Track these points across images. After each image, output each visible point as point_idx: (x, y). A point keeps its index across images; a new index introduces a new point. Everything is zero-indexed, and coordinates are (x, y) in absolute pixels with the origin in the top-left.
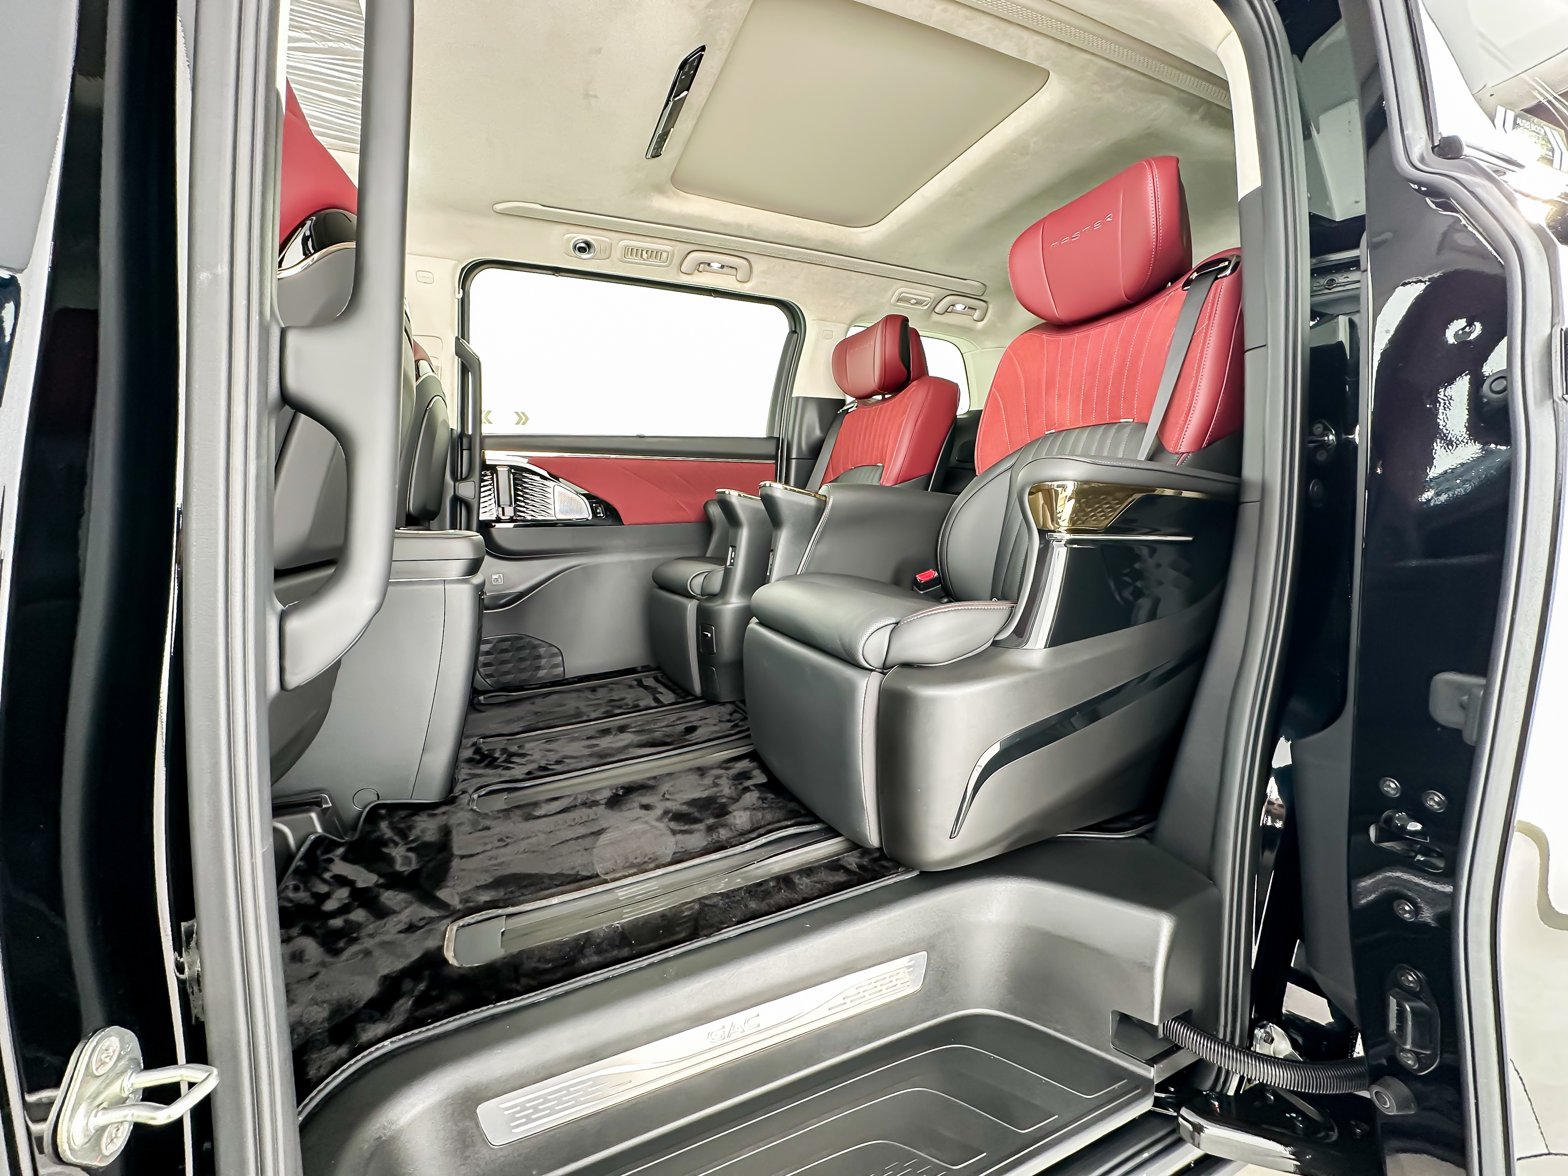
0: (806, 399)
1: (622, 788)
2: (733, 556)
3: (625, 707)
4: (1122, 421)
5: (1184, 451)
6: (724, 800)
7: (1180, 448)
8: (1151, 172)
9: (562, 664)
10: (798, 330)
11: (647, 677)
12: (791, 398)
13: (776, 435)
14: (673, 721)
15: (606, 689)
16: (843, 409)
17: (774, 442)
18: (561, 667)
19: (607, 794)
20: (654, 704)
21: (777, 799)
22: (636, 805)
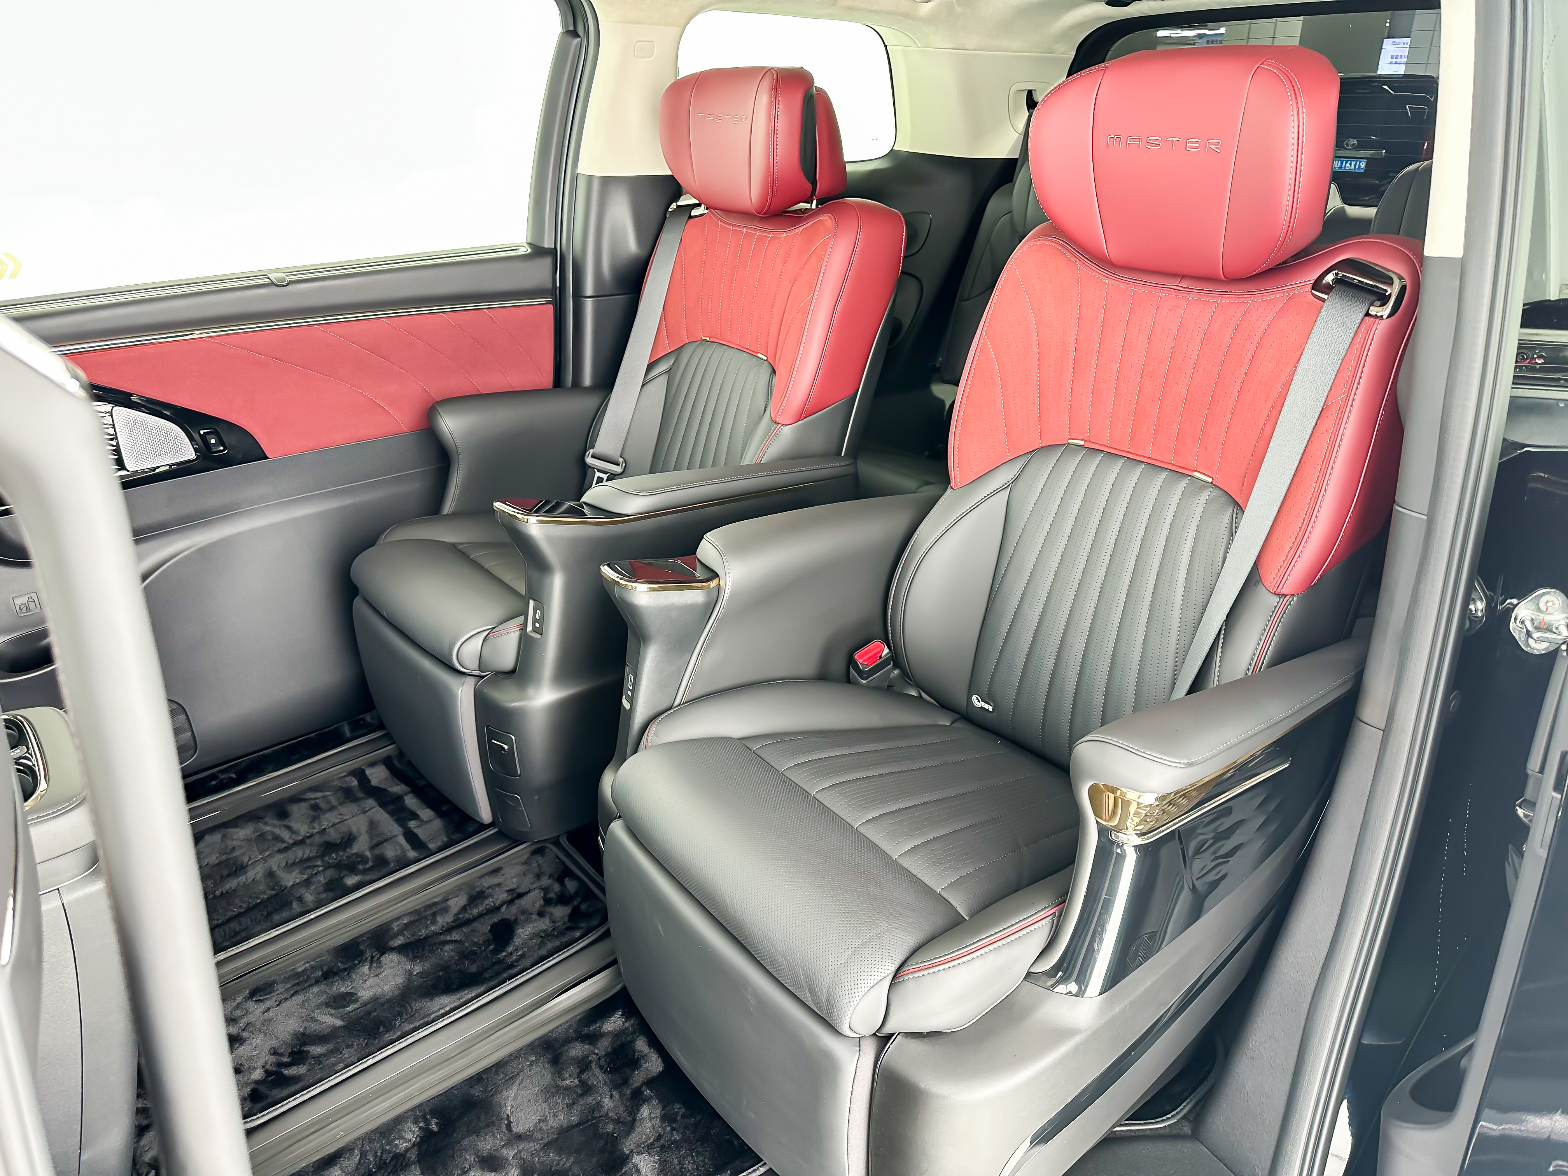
0: (607, 181)
1: (435, 1112)
2: (538, 617)
3: (361, 867)
4: (1196, 474)
5: (1286, 593)
6: (610, 1128)
7: (1282, 588)
8: (1293, 96)
9: (188, 726)
10: (581, 31)
11: (372, 764)
12: (575, 177)
13: (548, 243)
14: (464, 909)
15: (304, 805)
16: (679, 204)
17: (547, 262)
18: (186, 731)
19: (411, 1134)
20: (412, 854)
21: (691, 1116)
22: (471, 1158)
